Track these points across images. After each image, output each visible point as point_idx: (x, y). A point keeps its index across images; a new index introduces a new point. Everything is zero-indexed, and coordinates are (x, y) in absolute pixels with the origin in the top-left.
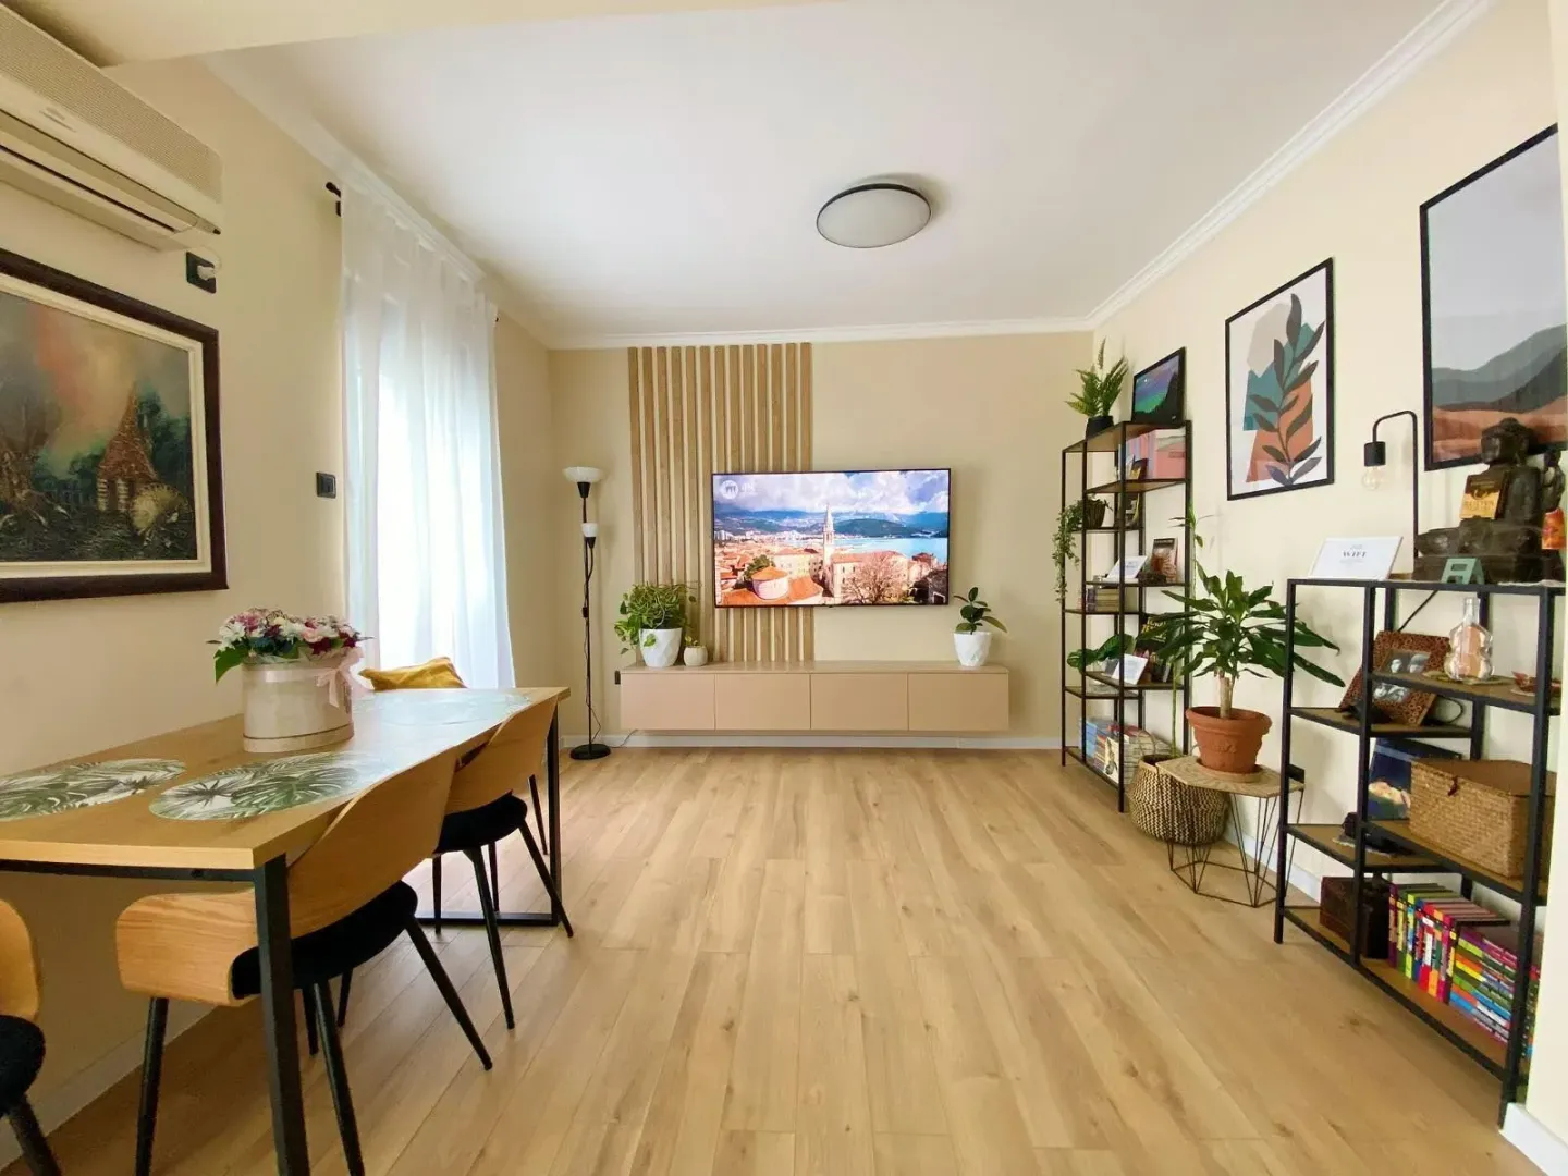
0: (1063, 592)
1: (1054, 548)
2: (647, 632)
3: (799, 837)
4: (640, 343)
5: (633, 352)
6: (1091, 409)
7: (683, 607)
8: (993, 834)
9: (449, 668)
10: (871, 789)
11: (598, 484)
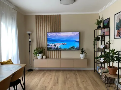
0: (95, 49)
1: (93, 43)
2: (38, 54)
3: (58, 83)
4: (37, 14)
5: (36, 15)
6: (98, 25)
7: (43, 51)
8: (83, 82)
9: (11, 61)
10: (68, 76)
11: (31, 34)
